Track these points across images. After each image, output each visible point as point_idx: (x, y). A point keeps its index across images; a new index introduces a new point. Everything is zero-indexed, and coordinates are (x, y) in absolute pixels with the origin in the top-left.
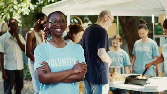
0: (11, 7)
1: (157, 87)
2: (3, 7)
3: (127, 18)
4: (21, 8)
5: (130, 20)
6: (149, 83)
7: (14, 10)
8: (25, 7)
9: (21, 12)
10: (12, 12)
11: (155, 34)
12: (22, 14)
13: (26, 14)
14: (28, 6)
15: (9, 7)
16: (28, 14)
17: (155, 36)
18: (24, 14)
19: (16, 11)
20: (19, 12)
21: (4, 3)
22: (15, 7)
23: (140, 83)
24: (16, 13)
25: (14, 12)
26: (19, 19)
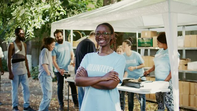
0: (26, 22)
1: (151, 90)
2: (20, 22)
4: (35, 23)
6: (143, 87)
7: (29, 25)
8: (37, 22)
9: (34, 26)
10: (27, 26)
11: (138, 46)
12: (34, 28)
13: (38, 28)
14: (40, 22)
15: (25, 21)
16: (40, 28)
17: (138, 48)
18: (36, 28)
19: (30, 25)
20: (32, 26)
21: (21, 18)
22: (30, 22)
23: (135, 86)
24: (30, 27)
25: (29, 26)
26: (32, 32)
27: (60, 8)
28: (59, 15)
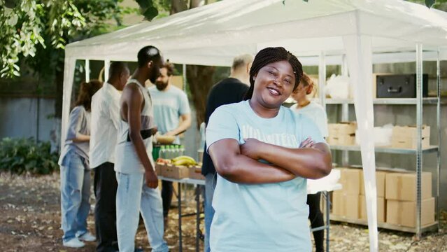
3: (201, 68)
4: (23, 44)
5: (205, 70)
9: (20, 52)
12: (21, 55)
13: (29, 56)
16: (33, 55)
18: (26, 55)
19: (13, 49)
20: (17, 51)
26: (15, 64)
27: (73, 11)
28: (68, 26)
